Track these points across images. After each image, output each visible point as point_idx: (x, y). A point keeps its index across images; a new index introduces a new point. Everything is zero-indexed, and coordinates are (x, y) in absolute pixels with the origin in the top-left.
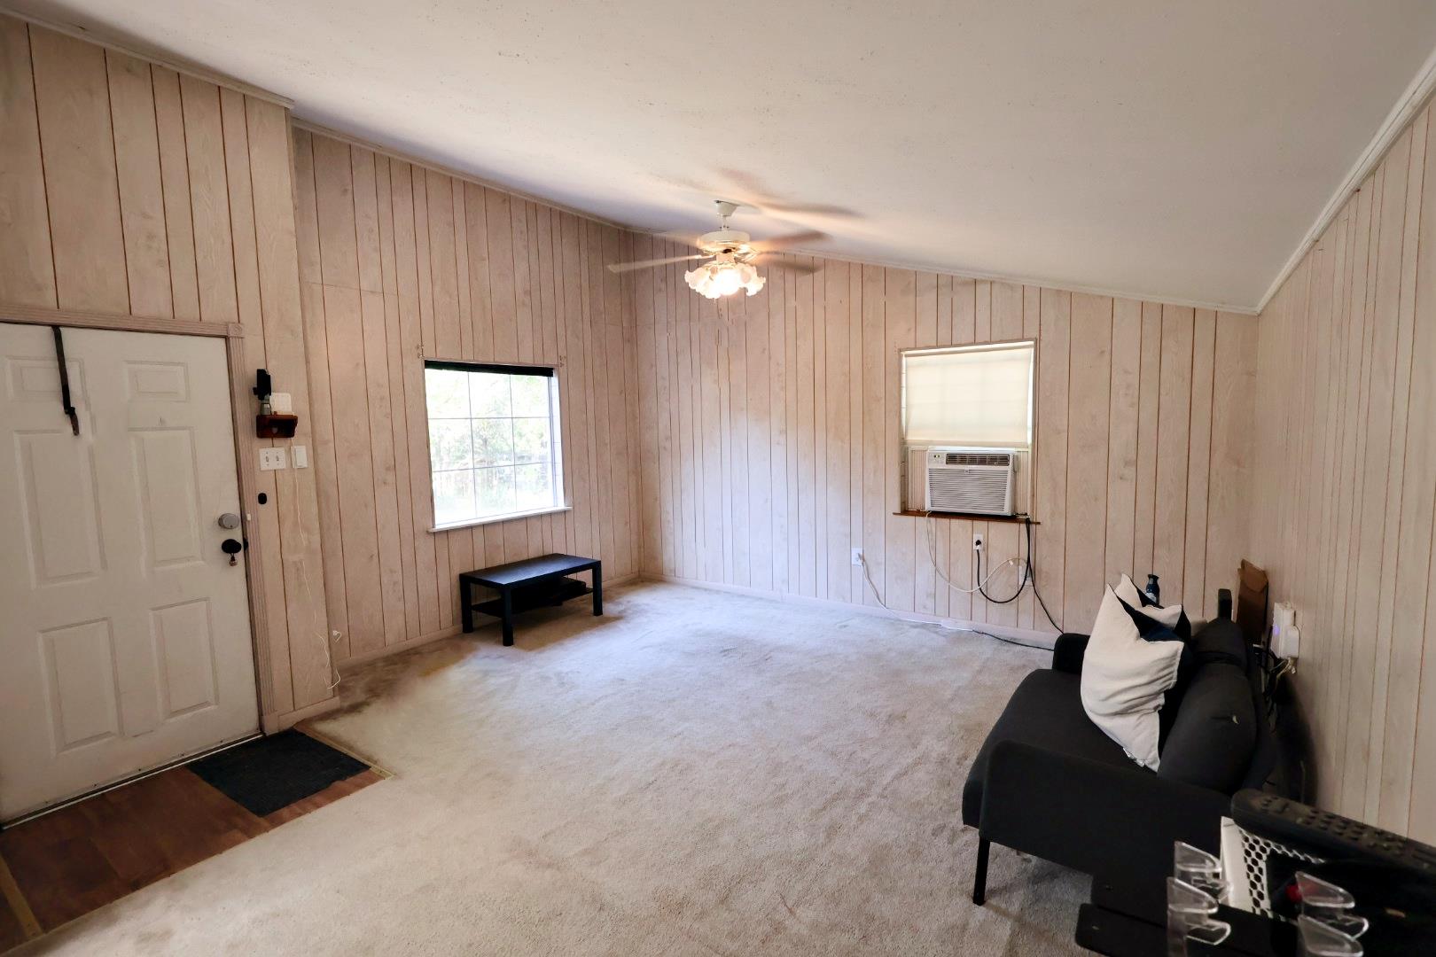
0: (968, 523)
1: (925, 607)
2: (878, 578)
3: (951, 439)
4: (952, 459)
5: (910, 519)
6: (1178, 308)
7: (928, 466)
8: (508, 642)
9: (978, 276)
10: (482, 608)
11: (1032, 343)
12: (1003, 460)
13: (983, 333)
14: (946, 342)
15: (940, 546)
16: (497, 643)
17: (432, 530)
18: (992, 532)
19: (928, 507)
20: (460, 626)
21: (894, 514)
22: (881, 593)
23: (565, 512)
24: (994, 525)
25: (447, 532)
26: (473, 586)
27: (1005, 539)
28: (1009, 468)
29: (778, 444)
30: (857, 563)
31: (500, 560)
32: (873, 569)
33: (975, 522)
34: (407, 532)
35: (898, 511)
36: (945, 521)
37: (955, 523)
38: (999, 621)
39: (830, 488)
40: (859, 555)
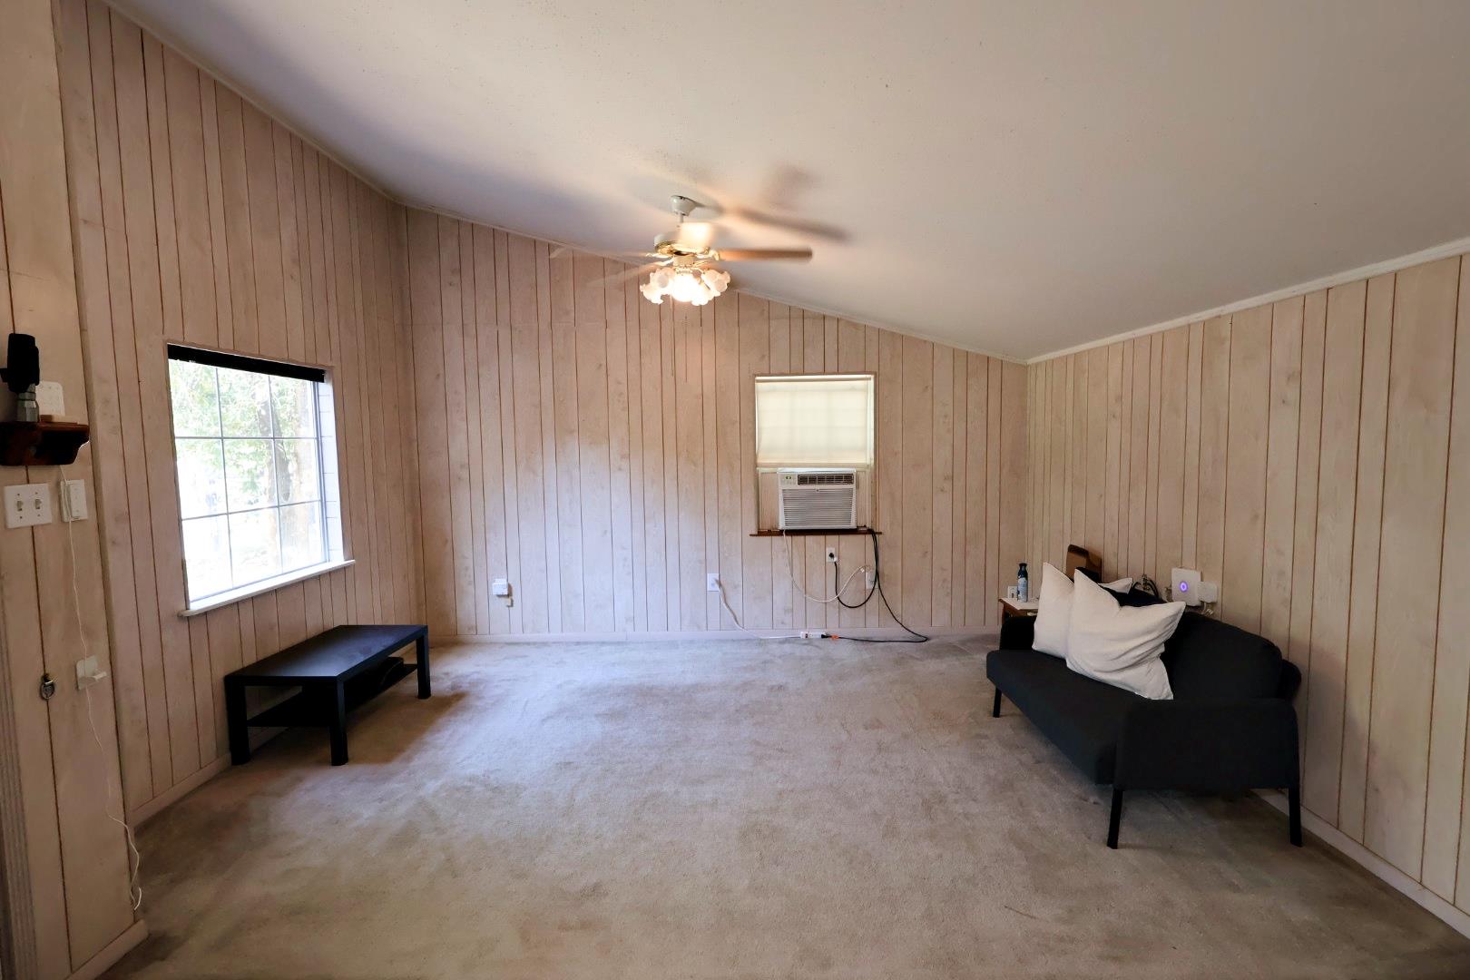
0: (821, 538)
1: (783, 623)
2: (736, 600)
3: (801, 462)
4: (803, 480)
5: (767, 539)
6: (977, 356)
7: (781, 487)
8: (340, 758)
9: (827, 313)
10: (262, 721)
11: (872, 377)
12: (848, 478)
13: (831, 365)
14: (798, 368)
15: (796, 562)
16: (321, 763)
17: (187, 613)
18: (842, 545)
19: (782, 526)
20: (228, 756)
21: (751, 535)
22: (739, 615)
23: (344, 568)
24: (844, 538)
25: (206, 614)
26: (250, 690)
27: (854, 551)
28: (853, 486)
29: (620, 469)
30: (714, 589)
31: (275, 645)
32: (730, 593)
33: (827, 537)
34: (149, 620)
35: (755, 532)
36: (800, 539)
37: (810, 539)
38: (848, 624)
39: (682, 515)
40: (716, 581)
